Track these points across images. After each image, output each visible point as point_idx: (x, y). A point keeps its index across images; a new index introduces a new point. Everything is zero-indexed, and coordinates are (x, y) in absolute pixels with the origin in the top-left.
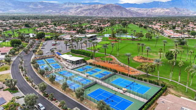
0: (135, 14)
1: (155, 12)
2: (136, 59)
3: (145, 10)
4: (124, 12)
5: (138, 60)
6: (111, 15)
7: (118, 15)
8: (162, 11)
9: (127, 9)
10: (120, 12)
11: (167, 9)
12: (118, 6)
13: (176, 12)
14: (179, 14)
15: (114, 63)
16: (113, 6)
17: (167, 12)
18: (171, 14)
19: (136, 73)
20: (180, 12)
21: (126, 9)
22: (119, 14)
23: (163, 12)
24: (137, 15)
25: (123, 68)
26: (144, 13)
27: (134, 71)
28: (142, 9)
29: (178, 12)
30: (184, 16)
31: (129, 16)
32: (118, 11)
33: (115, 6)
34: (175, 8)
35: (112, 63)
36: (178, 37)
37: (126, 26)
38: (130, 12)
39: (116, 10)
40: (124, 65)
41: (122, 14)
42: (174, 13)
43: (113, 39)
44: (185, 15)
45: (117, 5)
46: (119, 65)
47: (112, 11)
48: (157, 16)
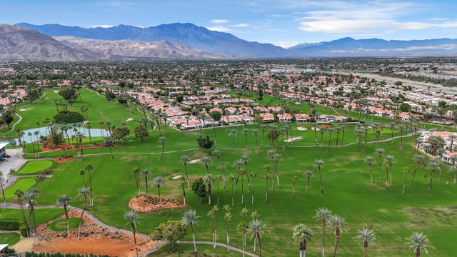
0: (80, 52)
1: (127, 48)
2: (136, 207)
3: (104, 44)
4: (50, 48)
5: (142, 208)
6: (13, 55)
7: (35, 54)
8: (142, 48)
9: (58, 39)
10: (40, 47)
11: (151, 44)
12: (29, 32)
13: (170, 51)
14: (176, 55)
15: (92, 233)
16: (14, 30)
17: (152, 51)
18: (161, 54)
19: (150, 247)
20: (177, 51)
21: (56, 41)
22: (38, 51)
23: (145, 49)
24: (86, 55)
25: (119, 241)
26: (103, 52)
27: (144, 244)
28: (97, 41)
29: (174, 52)
30: (185, 58)
31: (67, 58)
32: (33, 46)
33: (22, 32)
34: (167, 42)
35: (86, 236)
36: (194, 126)
37: (74, 98)
38: (67, 48)
39: (25, 42)
40: (117, 233)
41: (45, 52)
42: (167, 52)
43: (55, 148)
44: (187, 57)
45: (26, 29)
46: (106, 235)
47: (14, 45)
48: (135, 59)
